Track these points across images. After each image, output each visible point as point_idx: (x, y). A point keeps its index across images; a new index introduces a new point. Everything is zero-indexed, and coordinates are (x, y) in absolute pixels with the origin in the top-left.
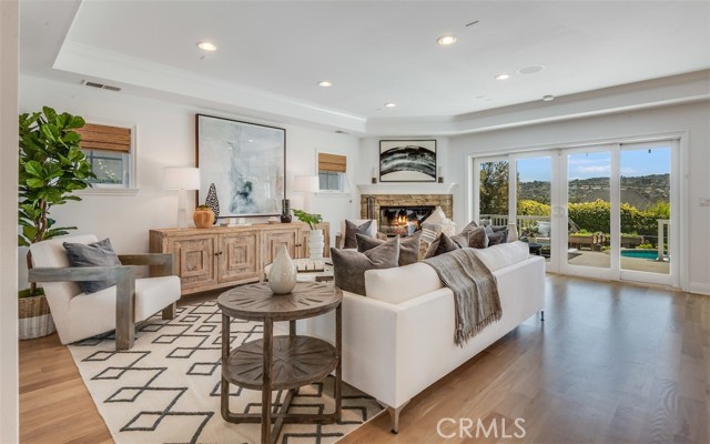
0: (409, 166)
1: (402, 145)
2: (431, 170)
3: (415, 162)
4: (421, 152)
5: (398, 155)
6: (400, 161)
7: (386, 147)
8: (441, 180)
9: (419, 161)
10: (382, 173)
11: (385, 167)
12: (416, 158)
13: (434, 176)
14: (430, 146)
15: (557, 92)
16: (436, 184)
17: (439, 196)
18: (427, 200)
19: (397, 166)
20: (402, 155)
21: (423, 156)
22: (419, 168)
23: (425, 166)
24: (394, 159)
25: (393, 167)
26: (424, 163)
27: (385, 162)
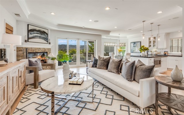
0: (40, 37)
1: (38, 29)
2: (46, 39)
3: (42, 36)
4: (44, 33)
5: (36, 32)
6: (37, 35)
7: (31, 28)
8: (50, 43)
10: (28, 38)
11: (30, 36)
12: (42, 35)
13: (48, 42)
14: (46, 31)
15: (86, 27)
16: (48, 44)
17: (49, 48)
18: (45, 50)
19: (35, 36)
20: (37, 32)
21: (44, 34)
22: (43, 38)
23: (45, 38)
24: (34, 33)
25: (34, 36)
26: (44, 37)
27: (31, 34)
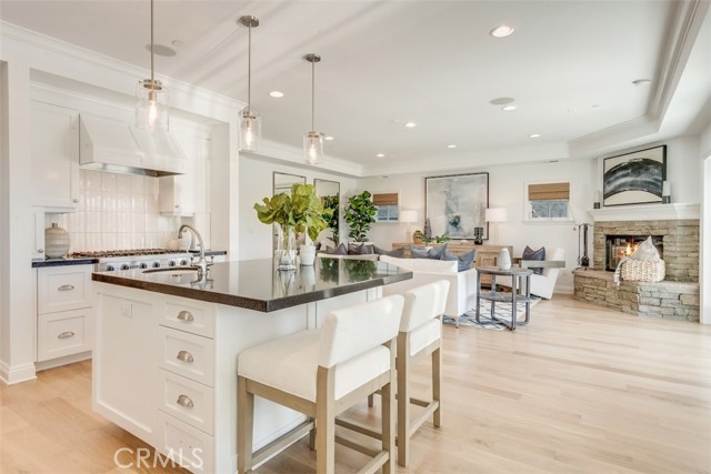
0: (633, 186)
1: (625, 160)
2: (656, 186)
3: (639, 179)
4: (646, 164)
5: (621, 173)
6: (623, 180)
7: (611, 164)
8: (667, 200)
9: (644, 178)
10: (605, 197)
11: (608, 189)
12: (639, 174)
13: (660, 195)
14: (657, 155)
16: (663, 206)
17: (668, 221)
19: (620, 186)
20: (624, 172)
21: (647, 170)
22: (643, 187)
23: (649, 183)
24: (618, 178)
25: (616, 188)
26: (648, 180)
27: (609, 182)
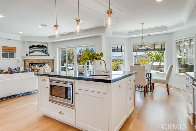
0: (39, 51)
1: (36, 44)
2: (46, 52)
4: (43, 46)
7: (31, 45)
8: (49, 55)
9: (42, 49)
10: (30, 53)
11: (31, 51)
13: (47, 54)
14: (45, 45)
16: (47, 56)
17: (48, 60)
18: (44, 61)
19: (35, 51)
20: (36, 47)
21: (43, 48)
22: (42, 51)
23: (44, 51)
24: (34, 48)
25: (33, 51)
27: (31, 49)
